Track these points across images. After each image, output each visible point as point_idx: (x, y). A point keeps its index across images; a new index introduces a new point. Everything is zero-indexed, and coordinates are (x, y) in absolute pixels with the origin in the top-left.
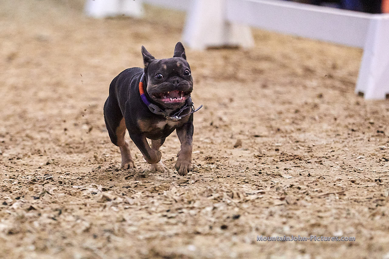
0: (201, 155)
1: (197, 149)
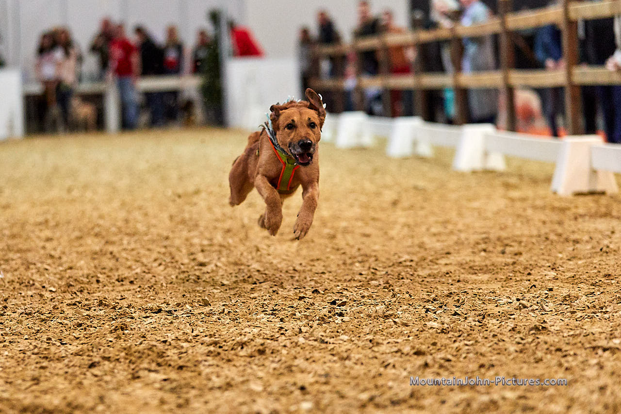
0: (598, 273)
1: (594, 269)
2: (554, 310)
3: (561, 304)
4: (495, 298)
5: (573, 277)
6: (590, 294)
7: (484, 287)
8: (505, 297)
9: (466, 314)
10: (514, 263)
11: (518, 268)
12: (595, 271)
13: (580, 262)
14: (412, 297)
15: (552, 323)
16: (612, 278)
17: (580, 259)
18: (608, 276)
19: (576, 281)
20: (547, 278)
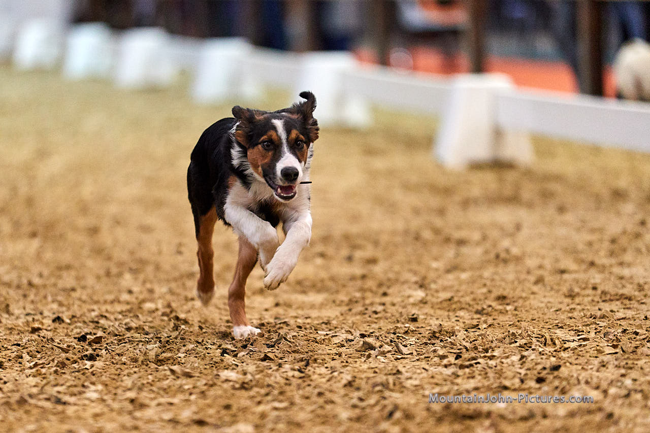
2: (415, 353)
3: (426, 344)
4: (328, 333)
5: (450, 300)
6: (473, 328)
7: (314, 314)
8: (343, 331)
9: (281, 359)
10: (364, 277)
11: (370, 284)
12: (484, 290)
13: (464, 276)
14: (204, 330)
15: (408, 375)
16: (508, 301)
17: (464, 270)
18: (502, 298)
19: (454, 306)
20: (411, 300)
